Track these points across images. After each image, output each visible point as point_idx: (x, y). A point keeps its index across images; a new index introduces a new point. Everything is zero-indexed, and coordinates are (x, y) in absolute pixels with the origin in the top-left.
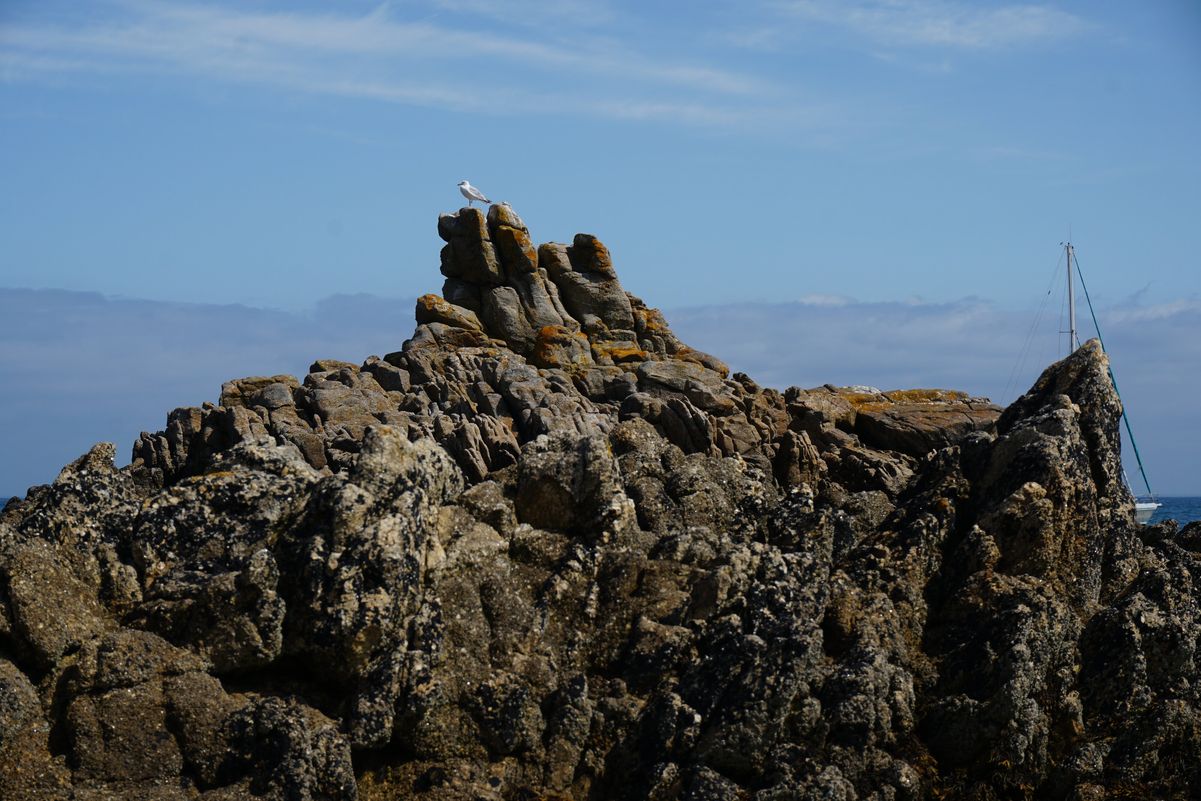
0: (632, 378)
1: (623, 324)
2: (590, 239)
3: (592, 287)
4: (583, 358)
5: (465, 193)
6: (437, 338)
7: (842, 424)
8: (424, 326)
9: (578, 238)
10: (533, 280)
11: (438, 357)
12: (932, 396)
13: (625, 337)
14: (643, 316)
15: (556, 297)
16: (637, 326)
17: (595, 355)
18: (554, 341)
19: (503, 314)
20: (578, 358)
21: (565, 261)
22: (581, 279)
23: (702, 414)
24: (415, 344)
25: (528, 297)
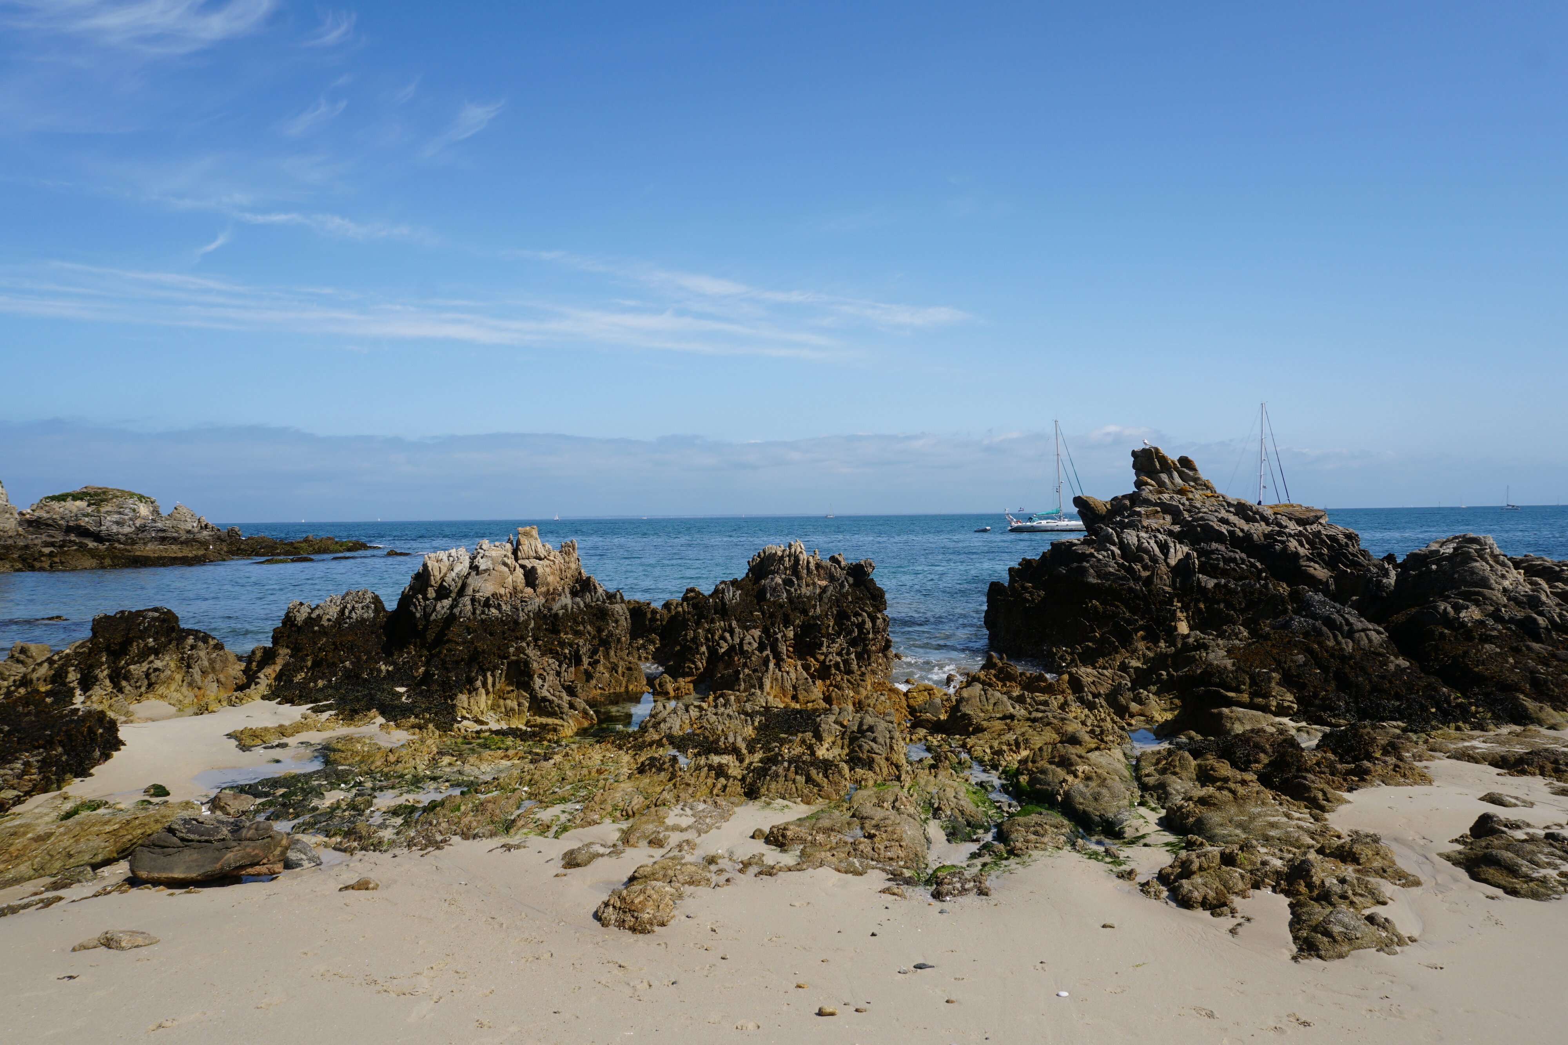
2: (1186, 458)
3: (1191, 473)
5: (1145, 443)
8: (1138, 486)
9: (1181, 457)
10: (1171, 471)
12: (1293, 506)
13: (1208, 490)
15: (1179, 476)
16: (1205, 485)
19: (1164, 482)
20: (1197, 497)
22: (1186, 470)
24: (1141, 491)
25: (1171, 477)
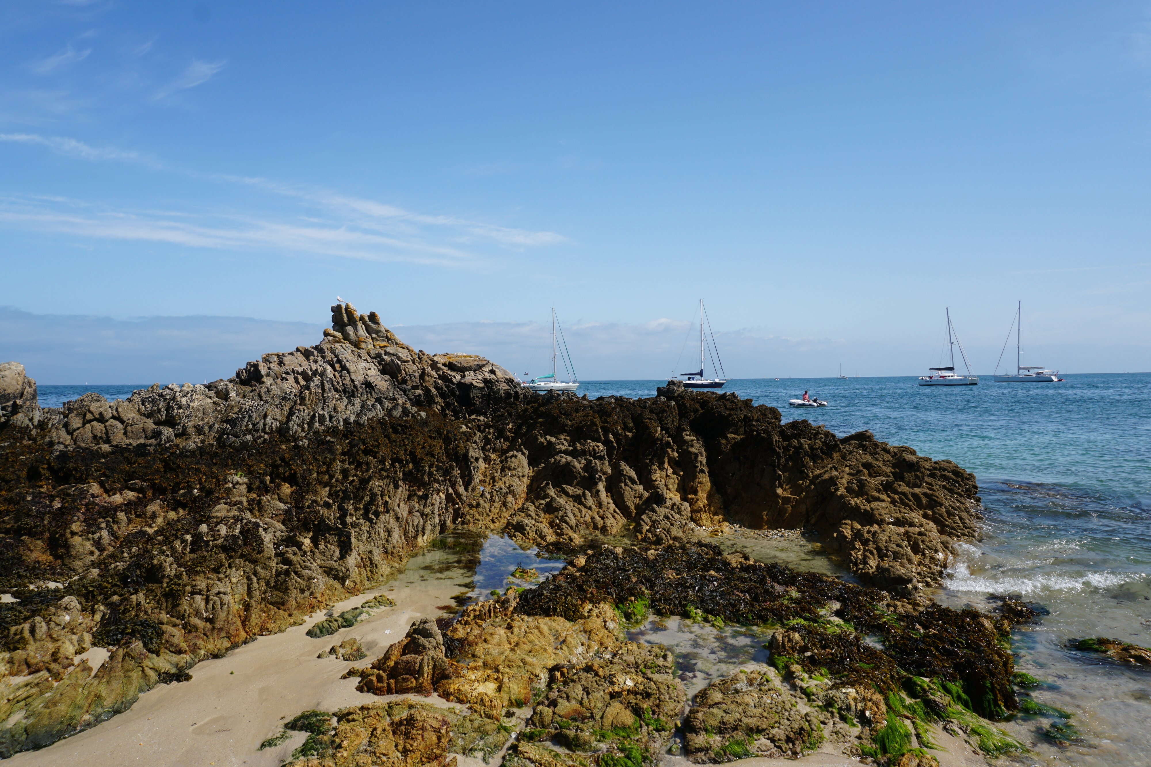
0: (383, 352)
1: (383, 337)
2: (374, 313)
3: (374, 326)
4: (371, 346)
5: (338, 300)
6: (329, 341)
7: (444, 365)
8: (326, 337)
9: (371, 313)
10: (357, 325)
11: (329, 346)
12: (470, 356)
13: (383, 341)
14: (389, 334)
15: (364, 329)
16: (387, 337)
17: (374, 346)
18: (362, 342)
19: (349, 334)
20: (369, 347)
21: (367, 319)
22: (371, 324)
23: (399, 363)
24: (323, 343)
25: (356, 329)
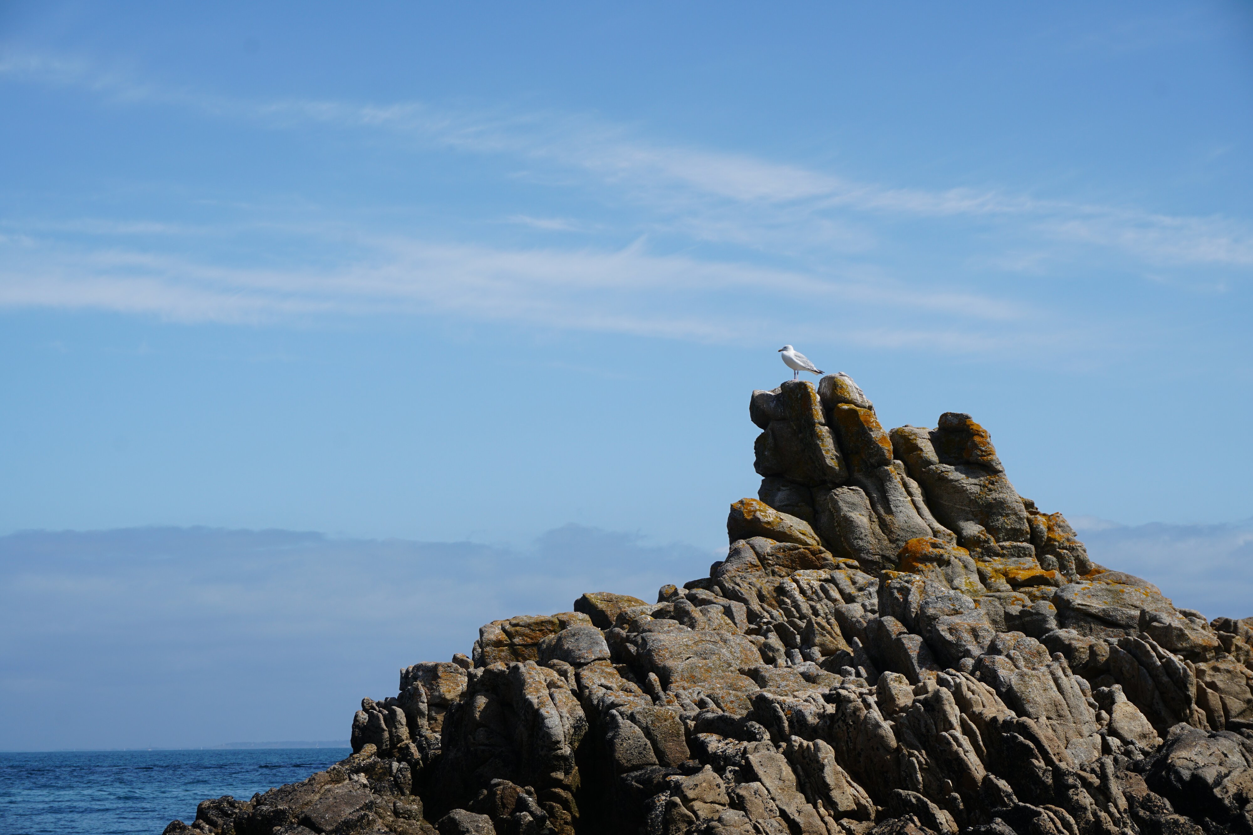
0: (1048, 609)
1: (1015, 535)
2: (962, 420)
3: (970, 484)
4: (968, 582)
5: (789, 361)
6: (762, 558)
8: (742, 543)
9: (945, 419)
10: (888, 477)
11: (767, 585)
13: (1020, 553)
14: (1042, 524)
15: (919, 499)
16: (1034, 536)
17: (983, 578)
18: (926, 559)
19: (848, 523)
20: (960, 582)
21: (929, 451)
24: (731, 568)
